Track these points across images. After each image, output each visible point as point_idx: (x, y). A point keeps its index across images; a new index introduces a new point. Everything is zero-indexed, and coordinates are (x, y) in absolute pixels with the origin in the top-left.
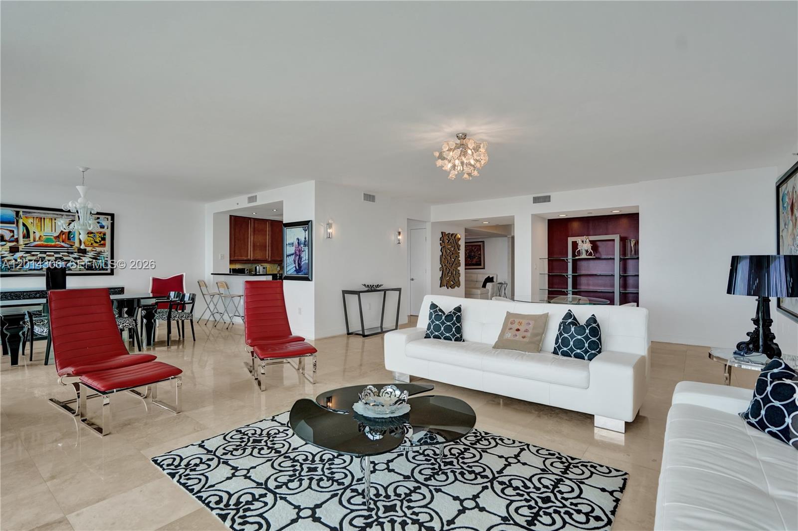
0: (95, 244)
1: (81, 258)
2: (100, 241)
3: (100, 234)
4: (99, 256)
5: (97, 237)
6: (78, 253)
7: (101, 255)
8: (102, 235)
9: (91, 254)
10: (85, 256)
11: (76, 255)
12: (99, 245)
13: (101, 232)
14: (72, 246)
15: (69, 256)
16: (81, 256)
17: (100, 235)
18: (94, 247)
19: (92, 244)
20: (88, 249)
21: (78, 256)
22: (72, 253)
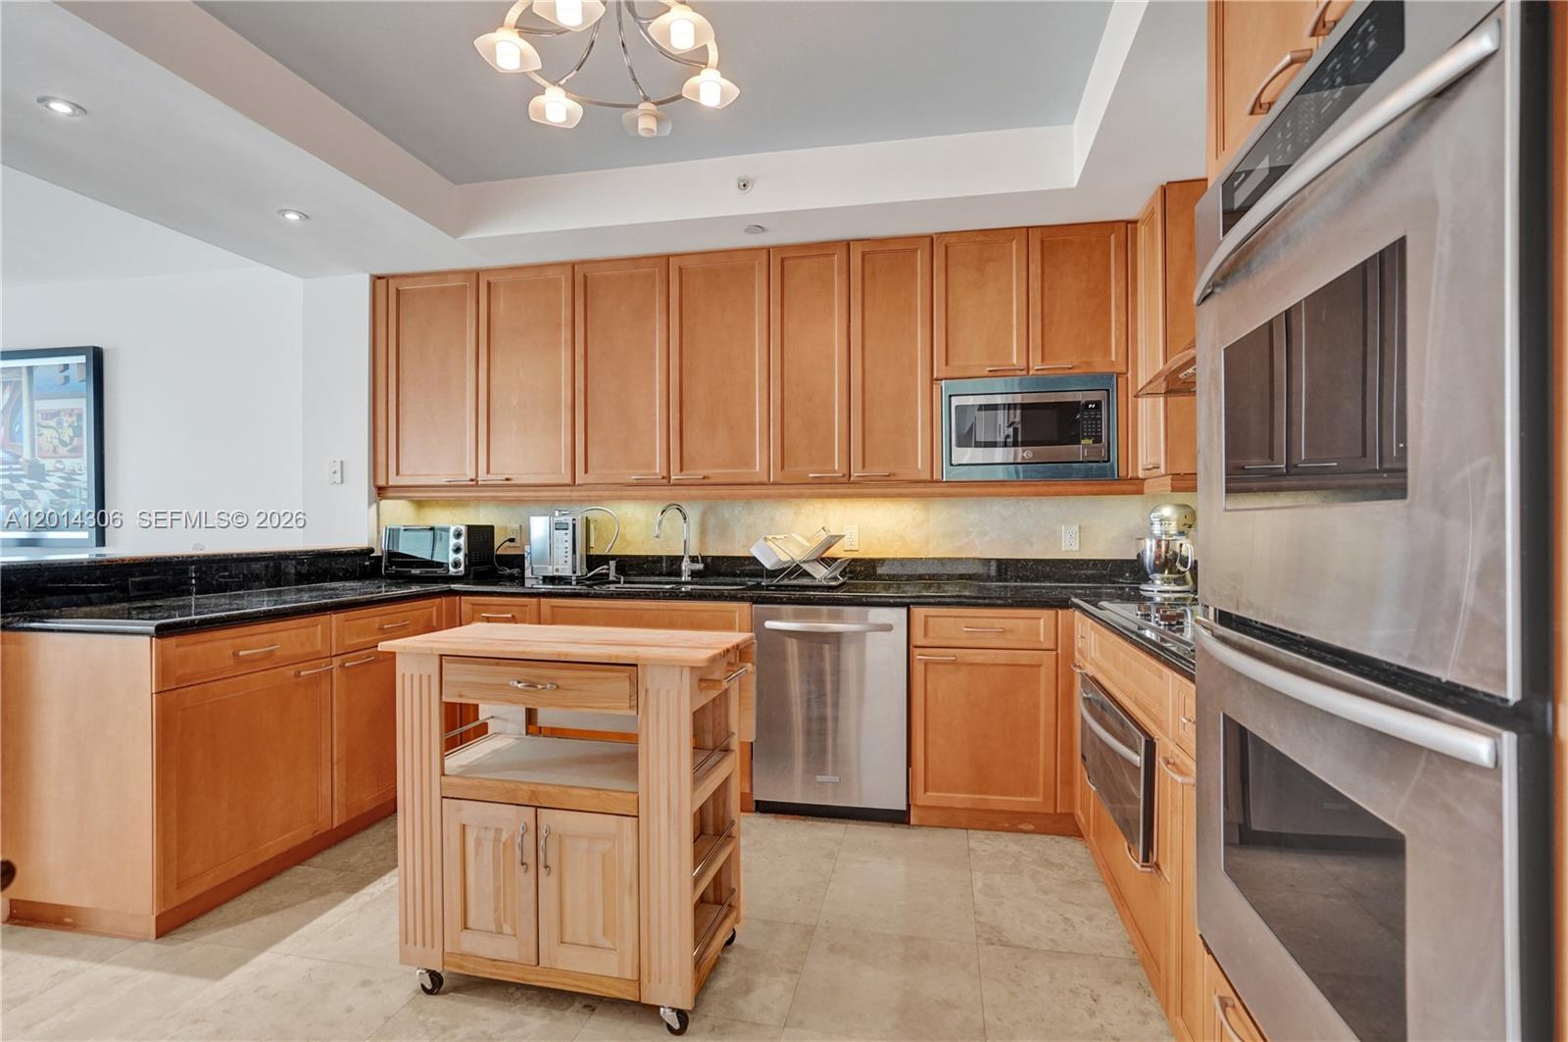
0: (62, 450)
1: (36, 492)
2: (71, 439)
3: (71, 415)
4: (70, 486)
5: (65, 425)
6: (30, 479)
7: (74, 483)
8: (75, 418)
9: (54, 481)
10: (42, 488)
11: (24, 486)
12: (69, 451)
13: (73, 410)
14: (18, 457)
15: (13, 488)
16: (37, 488)
17: (70, 420)
18: (59, 458)
19: (55, 451)
20: (49, 464)
21: (28, 488)
22: (16, 479)
